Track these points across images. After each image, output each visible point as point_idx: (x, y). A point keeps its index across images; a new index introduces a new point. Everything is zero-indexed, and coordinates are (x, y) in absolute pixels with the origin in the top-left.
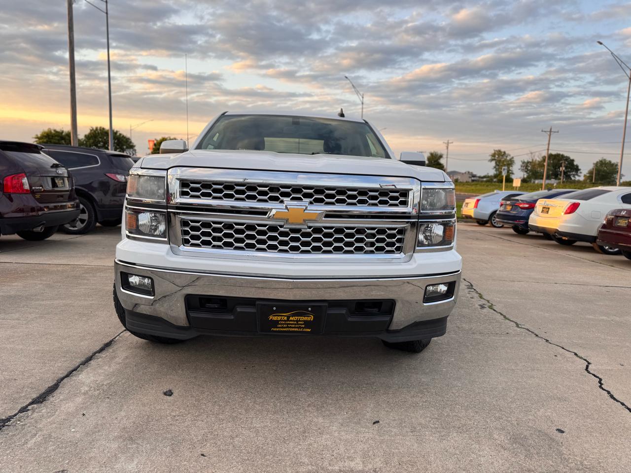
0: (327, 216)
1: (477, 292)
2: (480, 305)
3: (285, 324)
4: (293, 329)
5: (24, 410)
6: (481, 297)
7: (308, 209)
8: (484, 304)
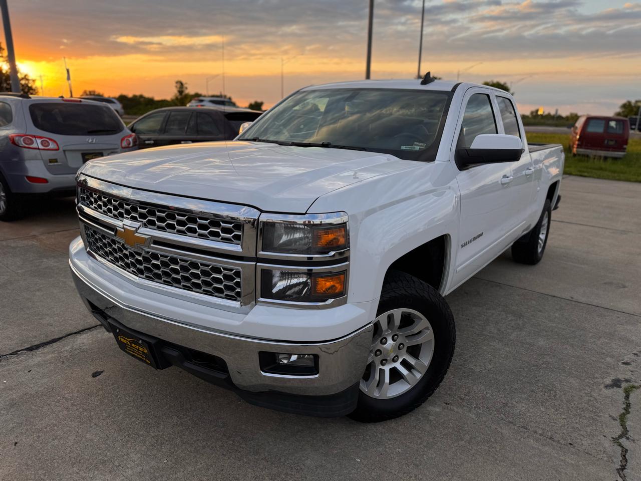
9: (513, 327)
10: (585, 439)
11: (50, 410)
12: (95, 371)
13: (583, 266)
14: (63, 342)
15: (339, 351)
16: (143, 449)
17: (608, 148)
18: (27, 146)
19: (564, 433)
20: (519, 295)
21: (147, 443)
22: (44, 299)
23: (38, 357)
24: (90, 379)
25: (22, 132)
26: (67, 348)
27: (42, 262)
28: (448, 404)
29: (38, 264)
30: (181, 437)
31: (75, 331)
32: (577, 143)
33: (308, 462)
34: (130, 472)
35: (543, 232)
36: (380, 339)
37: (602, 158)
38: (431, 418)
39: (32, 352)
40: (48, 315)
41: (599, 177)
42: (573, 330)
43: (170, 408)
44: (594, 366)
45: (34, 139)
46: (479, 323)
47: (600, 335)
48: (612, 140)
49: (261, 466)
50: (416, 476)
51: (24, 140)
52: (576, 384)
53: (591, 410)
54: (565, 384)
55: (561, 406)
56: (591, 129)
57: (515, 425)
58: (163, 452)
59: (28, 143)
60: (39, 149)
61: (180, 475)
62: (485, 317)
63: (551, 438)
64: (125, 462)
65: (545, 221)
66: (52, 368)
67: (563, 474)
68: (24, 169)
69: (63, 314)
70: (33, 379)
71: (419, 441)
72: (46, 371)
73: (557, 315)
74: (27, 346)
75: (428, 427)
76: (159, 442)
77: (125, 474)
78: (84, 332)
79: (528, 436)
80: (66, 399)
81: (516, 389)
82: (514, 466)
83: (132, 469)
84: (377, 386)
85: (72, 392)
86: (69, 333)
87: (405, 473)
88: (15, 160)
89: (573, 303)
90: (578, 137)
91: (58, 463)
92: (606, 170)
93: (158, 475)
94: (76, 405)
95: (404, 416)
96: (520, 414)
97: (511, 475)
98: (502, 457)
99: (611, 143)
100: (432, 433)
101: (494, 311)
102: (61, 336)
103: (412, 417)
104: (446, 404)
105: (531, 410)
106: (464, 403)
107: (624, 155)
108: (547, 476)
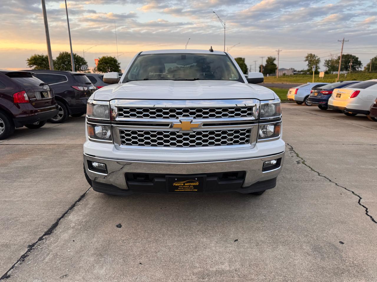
0: (204, 125)
1: (295, 153)
2: (297, 162)
3: (183, 187)
4: (187, 190)
5: (41, 239)
6: (298, 156)
7: (193, 121)
8: (299, 161)
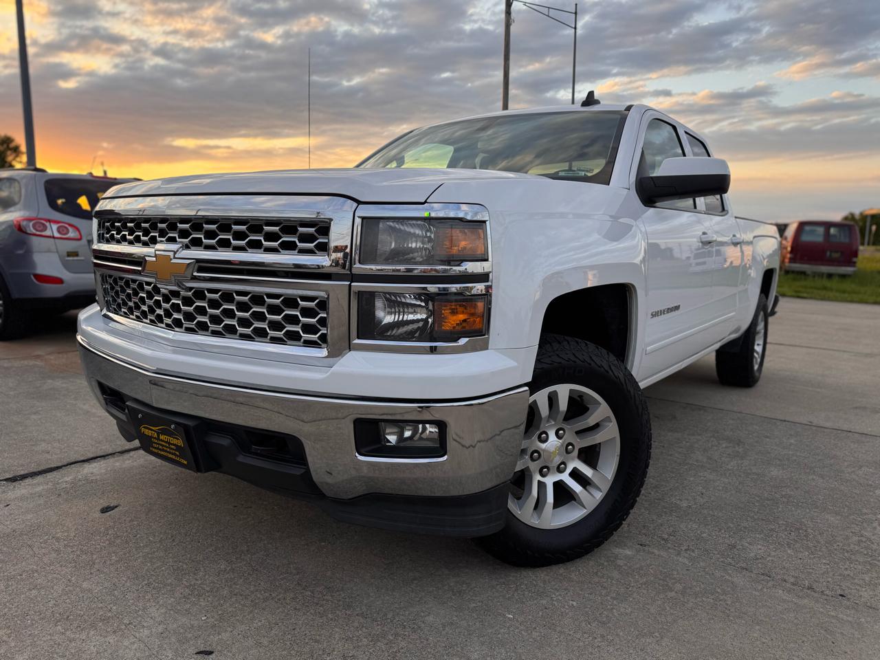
9: (729, 454)
10: (864, 589)
11: (31, 553)
12: (106, 505)
13: (819, 390)
14: (63, 471)
15: (477, 448)
16: (170, 602)
17: (831, 262)
18: (38, 233)
19: (828, 582)
20: (733, 419)
21: (177, 595)
22: (42, 423)
23: (22, 489)
24: (98, 514)
25: (34, 215)
26: (67, 479)
27: (45, 383)
28: (645, 546)
29: (38, 385)
30: (231, 587)
31: (82, 459)
32: (789, 256)
33: (431, 618)
34: (146, 632)
35: (759, 343)
36: (538, 433)
37: (825, 276)
38: (619, 562)
39: (14, 484)
40: (44, 440)
41: (823, 299)
42: (820, 458)
43: (215, 551)
44: (859, 500)
45: (48, 224)
46: (680, 450)
47: (860, 463)
48: (837, 252)
49: (356, 624)
50: (602, 636)
51: (34, 226)
52: (837, 522)
53: (866, 552)
54: (819, 521)
55: (818, 549)
56: (805, 238)
57: (752, 572)
58: (200, 606)
59: (40, 229)
60: (54, 237)
61: (225, 636)
62: (688, 444)
63: (810, 588)
64: (139, 619)
65: (761, 326)
66: (41, 501)
67: (837, 635)
68: (32, 264)
69: (68, 440)
70: (10, 514)
71: (604, 592)
72: (32, 506)
73: (792, 441)
74: (8, 476)
75: (615, 574)
76: (197, 593)
77: (137, 635)
78: (96, 460)
79: (774, 585)
80: (58, 540)
81: (745, 528)
82: (758, 624)
83: (149, 628)
84: (536, 507)
85: (67, 531)
86: (73, 461)
87: (585, 633)
88: (20, 252)
89: (814, 428)
90: (789, 249)
91: (32, 620)
92: (831, 290)
93: (190, 635)
94: (72, 547)
95: (578, 560)
96: (757, 559)
97: (755, 635)
98: (736, 612)
99: (836, 255)
100: (622, 581)
101: (699, 437)
102: (60, 464)
103: (591, 562)
104: (641, 545)
105: (773, 554)
106: (669, 545)
107: (855, 272)
108: (812, 637)
